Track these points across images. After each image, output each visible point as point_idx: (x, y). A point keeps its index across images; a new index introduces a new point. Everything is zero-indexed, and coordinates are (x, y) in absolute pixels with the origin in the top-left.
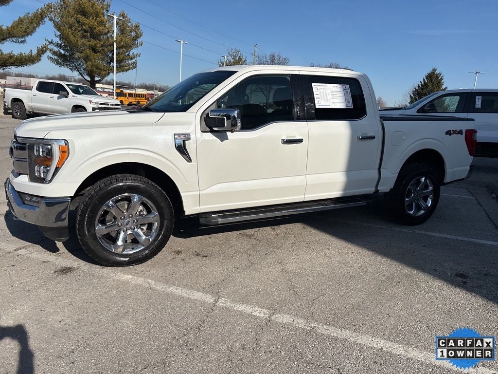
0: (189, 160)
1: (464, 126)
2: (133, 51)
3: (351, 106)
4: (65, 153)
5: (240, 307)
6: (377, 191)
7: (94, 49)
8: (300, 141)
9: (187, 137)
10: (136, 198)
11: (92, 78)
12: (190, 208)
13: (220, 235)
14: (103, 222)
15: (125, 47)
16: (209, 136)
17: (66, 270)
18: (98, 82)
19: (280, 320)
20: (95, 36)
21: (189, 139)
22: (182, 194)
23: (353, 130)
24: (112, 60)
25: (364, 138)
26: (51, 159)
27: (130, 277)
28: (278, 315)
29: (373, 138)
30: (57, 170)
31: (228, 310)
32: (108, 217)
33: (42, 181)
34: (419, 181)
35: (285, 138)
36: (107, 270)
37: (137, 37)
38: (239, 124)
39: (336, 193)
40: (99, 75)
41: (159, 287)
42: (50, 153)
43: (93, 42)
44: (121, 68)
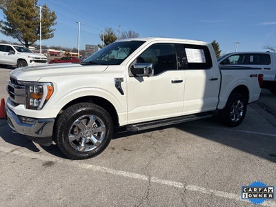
0: (122, 94)
1: (258, 72)
2: (51, 28)
3: (205, 62)
4: (51, 91)
5: (166, 182)
6: (217, 108)
7: (28, 26)
8: (181, 81)
9: (122, 80)
10: (92, 117)
11: (27, 42)
12: (122, 122)
13: (133, 136)
14: (72, 133)
15: (46, 25)
16: (134, 79)
17: (49, 164)
18: (30, 45)
19: (191, 189)
20: (28, 18)
21: (123, 81)
22: (118, 114)
23: (207, 75)
24: (39, 32)
25: (213, 79)
26: (42, 95)
27: (91, 166)
28: (189, 186)
29: (216, 79)
30: (46, 101)
31: (159, 184)
32: (75, 130)
33: (36, 108)
34: (237, 103)
35: (174, 80)
36: (75, 163)
37: (53, 19)
38: (153, 72)
39: (198, 111)
40: (31, 41)
41: (112, 171)
42: (41, 91)
43: (27, 22)
44: (44, 37)
